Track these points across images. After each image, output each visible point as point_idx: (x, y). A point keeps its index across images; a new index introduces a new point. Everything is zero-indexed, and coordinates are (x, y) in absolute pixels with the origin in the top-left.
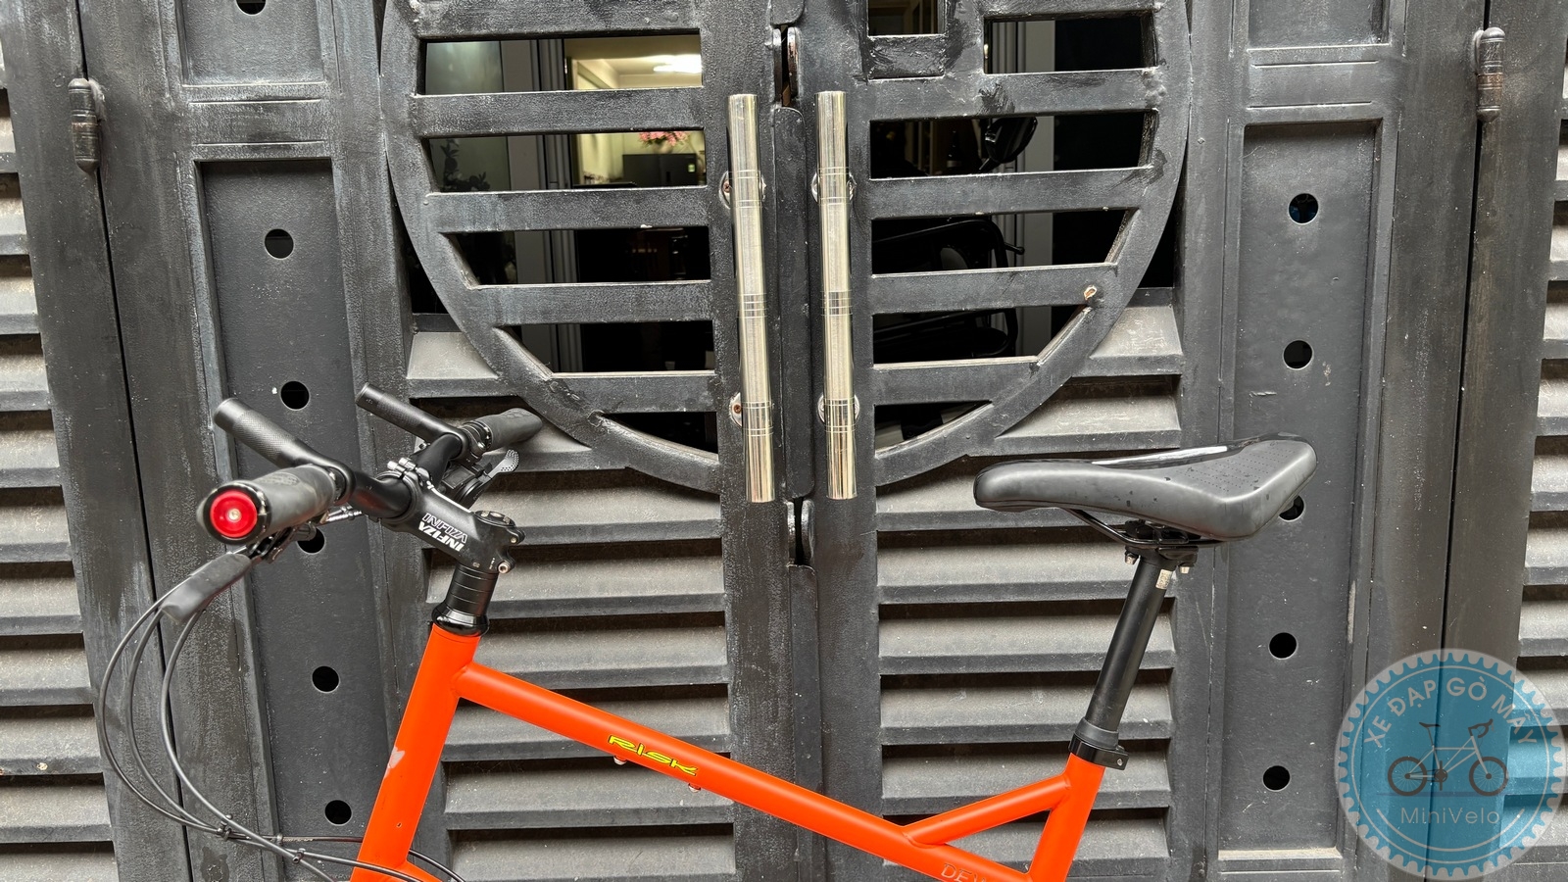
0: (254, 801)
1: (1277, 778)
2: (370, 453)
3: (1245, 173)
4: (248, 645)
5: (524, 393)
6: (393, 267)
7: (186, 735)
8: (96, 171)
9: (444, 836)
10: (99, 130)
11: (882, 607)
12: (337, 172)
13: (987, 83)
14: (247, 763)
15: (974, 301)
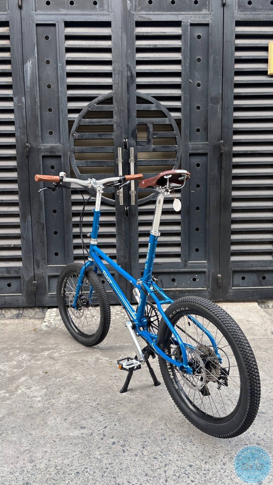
0: (44, 251)
1: (197, 250)
2: (65, 198)
3: (190, 160)
4: (45, 227)
5: (87, 190)
6: (69, 171)
7: (35, 241)
8: (28, 157)
9: (73, 257)
10: (29, 151)
11: (139, 223)
12: (62, 157)
13: (153, 147)
14: (43, 245)
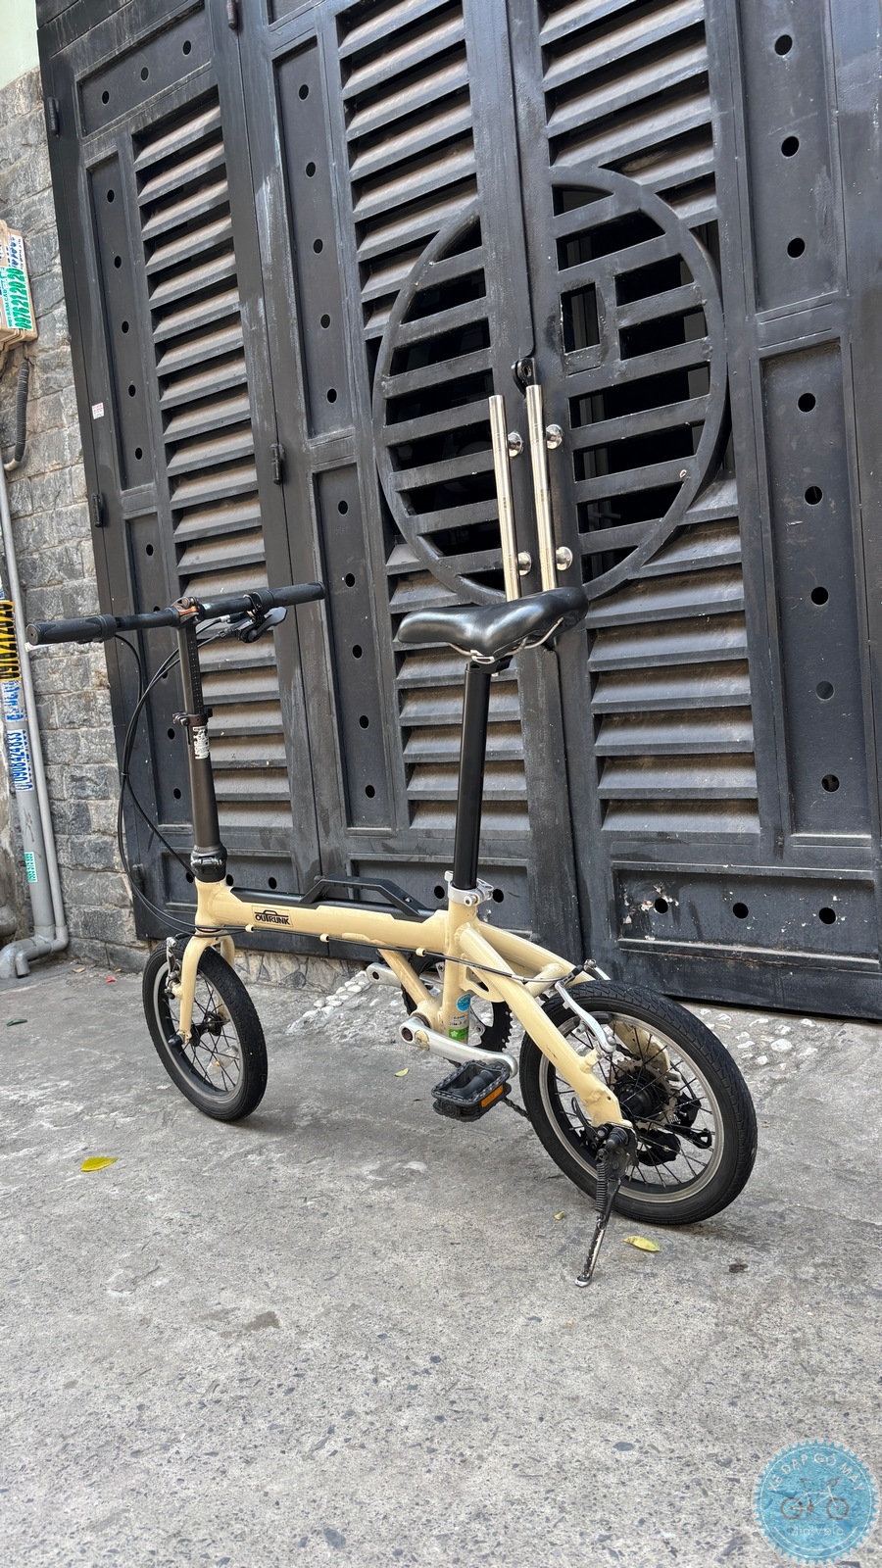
0: (337, 783)
1: (831, 783)
2: (374, 604)
3: (766, 387)
7: (314, 747)
8: (280, 485)
9: (406, 803)
11: (593, 674)
12: (358, 468)
13: (622, 366)
14: (334, 763)
15: (624, 489)
